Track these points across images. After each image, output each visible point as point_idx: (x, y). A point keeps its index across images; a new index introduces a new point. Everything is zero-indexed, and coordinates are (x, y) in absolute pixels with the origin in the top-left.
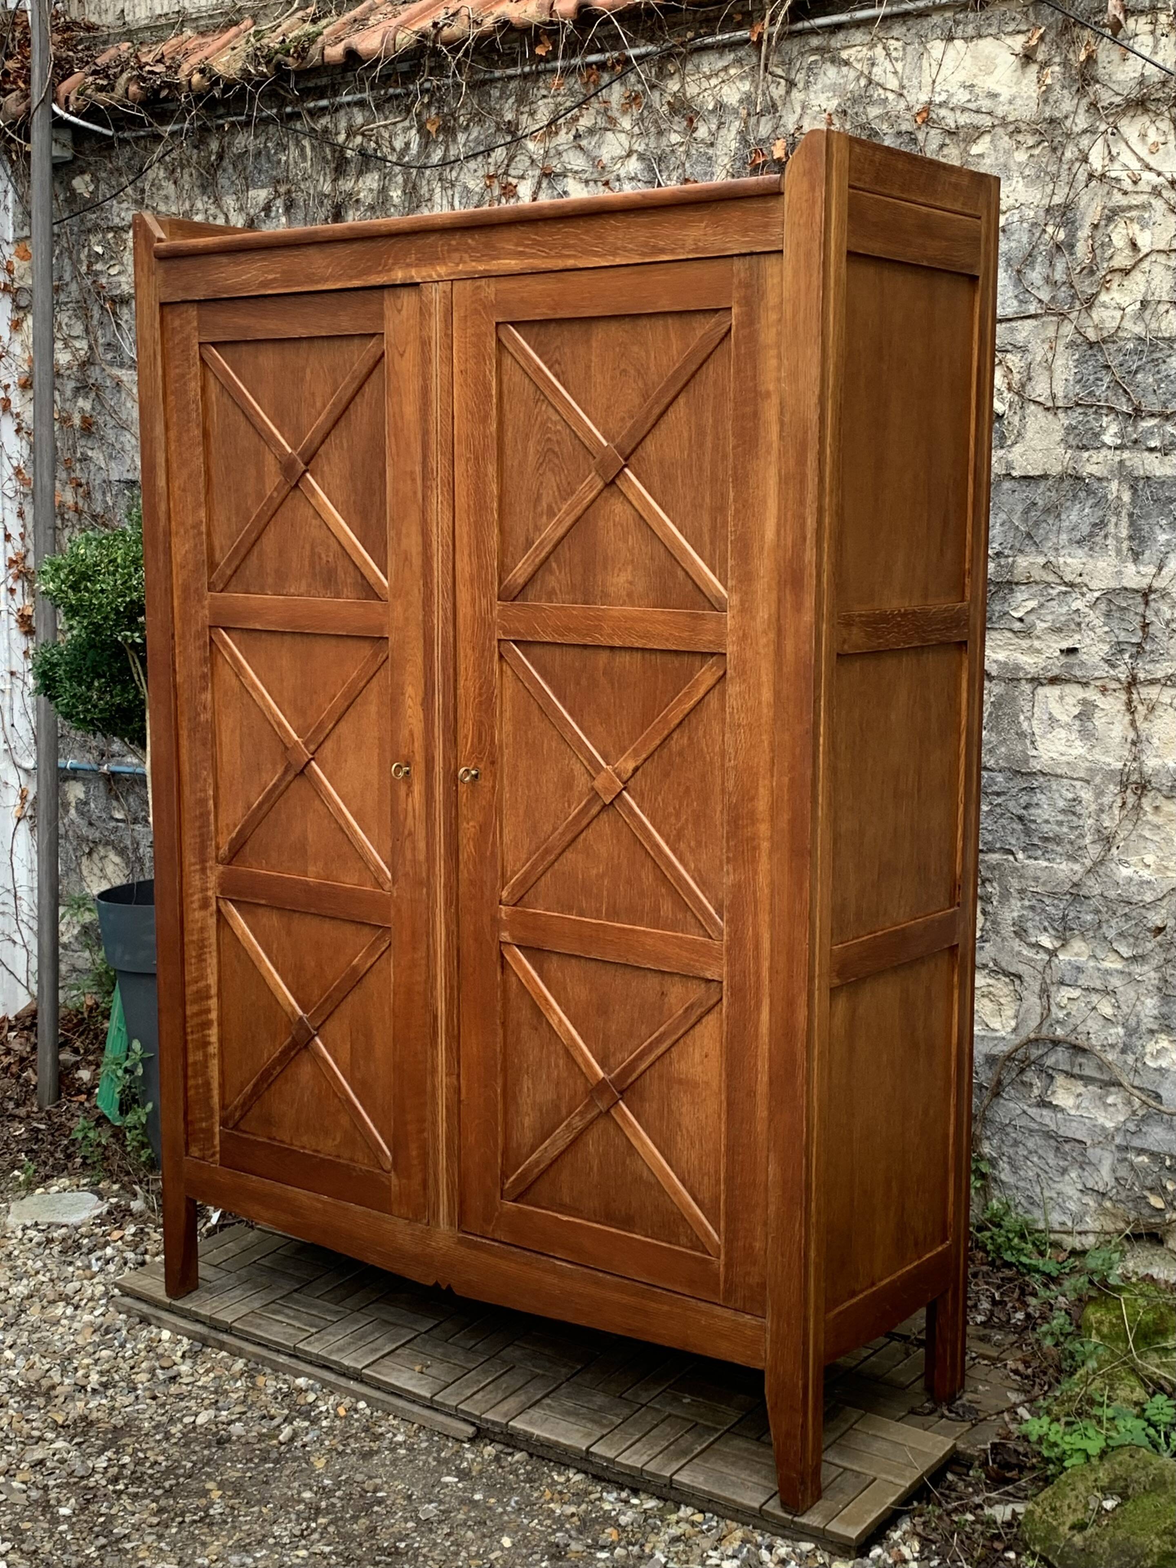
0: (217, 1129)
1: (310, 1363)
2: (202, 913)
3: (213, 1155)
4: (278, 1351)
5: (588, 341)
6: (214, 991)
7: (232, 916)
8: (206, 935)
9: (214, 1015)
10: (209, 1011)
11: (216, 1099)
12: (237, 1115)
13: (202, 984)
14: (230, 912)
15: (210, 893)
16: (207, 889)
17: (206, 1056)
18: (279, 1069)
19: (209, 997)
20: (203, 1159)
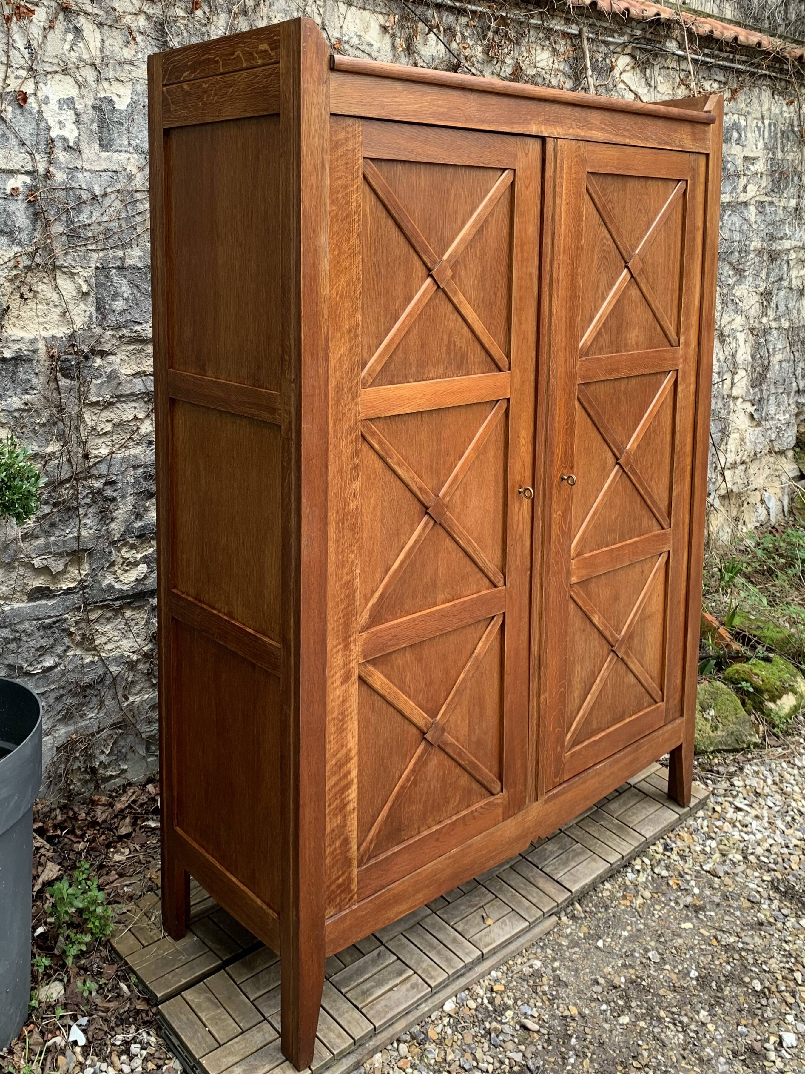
0: (355, 872)
5: (624, 190)
6: (354, 752)
8: (347, 705)
9: (354, 774)
12: (374, 844)
13: (344, 751)
15: (353, 664)
16: (349, 662)
18: (412, 778)
19: (349, 760)
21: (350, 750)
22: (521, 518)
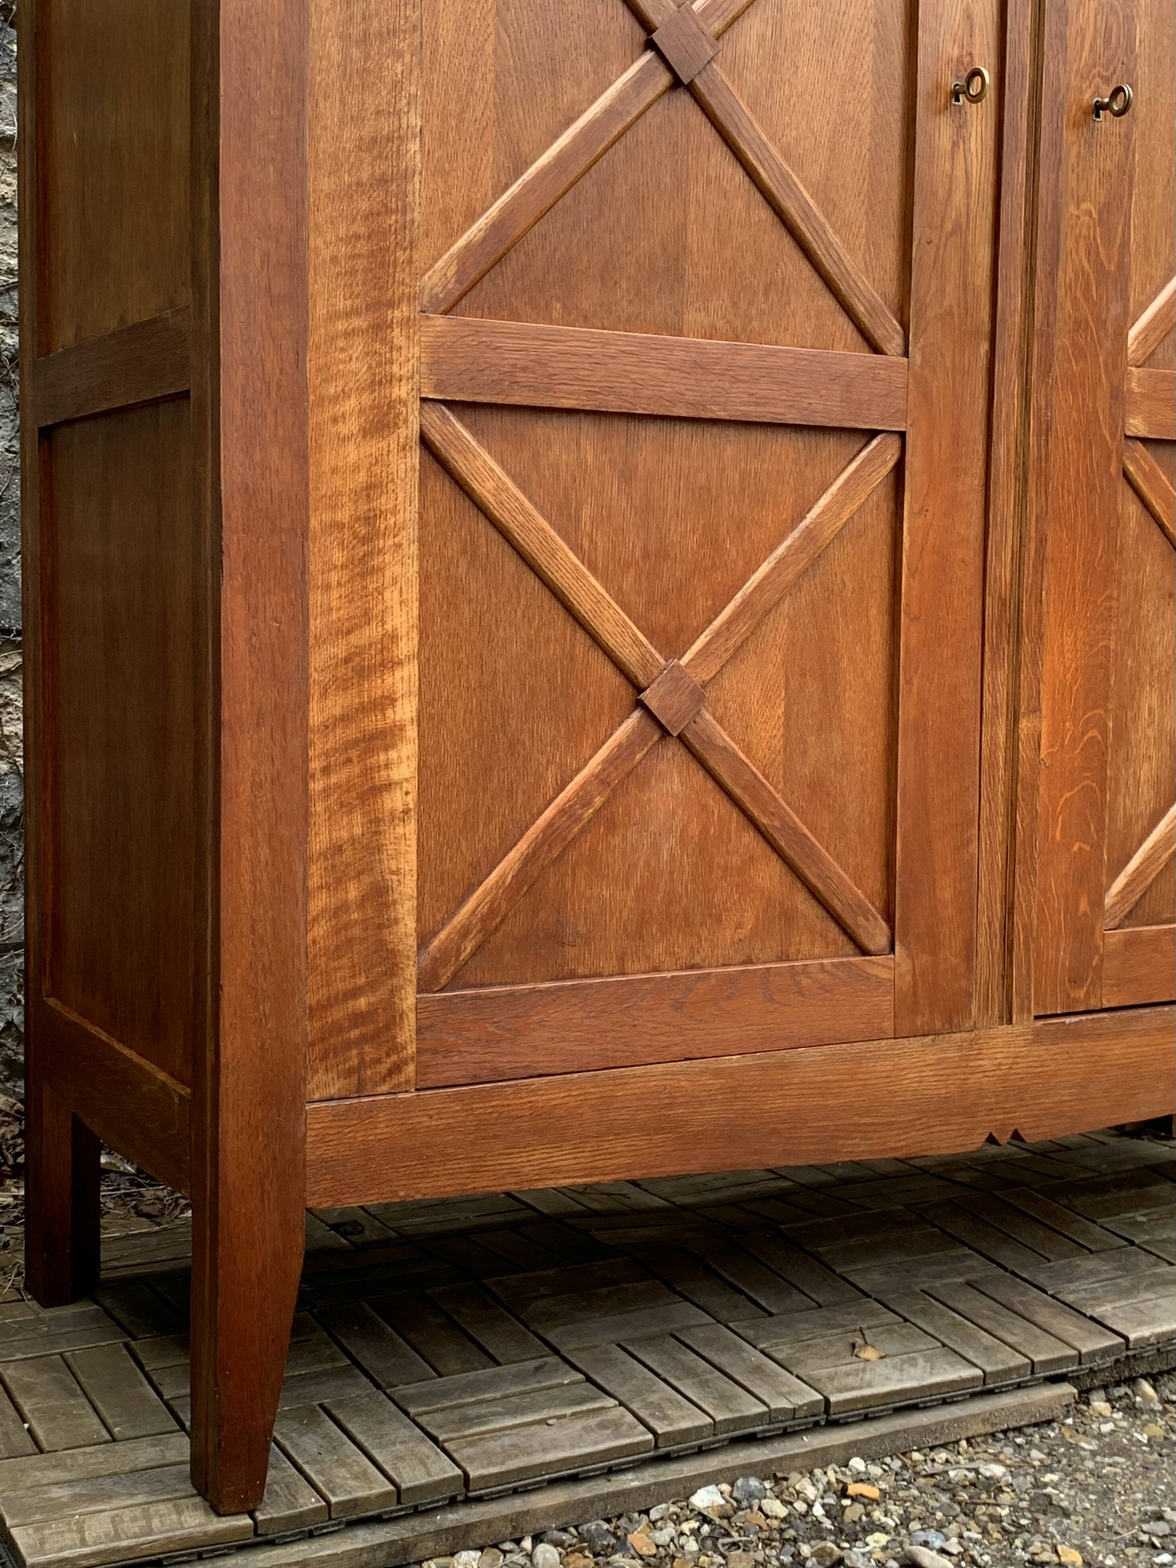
0: (409, 998)
1: (701, 1452)
2: (373, 447)
3: (396, 1069)
4: (610, 1472)
6: (407, 646)
7: (466, 449)
8: (384, 503)
10: (390, 700)
11: (408, 925)
12: (469, 947)
13: (373, 632)
14: (459, 437)
15: (401, 391)
16: (390, 380)
17: (375, 825)
18: (598, 801)
19: (389, 664)
20: (360, 1091)
21: (394, 637)
22: (960, 173)
